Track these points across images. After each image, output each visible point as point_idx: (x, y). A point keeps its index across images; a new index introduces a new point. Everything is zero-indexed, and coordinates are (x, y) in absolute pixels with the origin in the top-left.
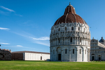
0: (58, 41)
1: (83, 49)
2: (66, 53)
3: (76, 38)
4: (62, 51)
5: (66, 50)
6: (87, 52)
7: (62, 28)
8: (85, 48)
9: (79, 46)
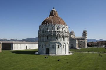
0: (46, 38)
1: (65, 45)
2: (53, 48)
3: (61, 36)
4: (50, 46)
5: (53, 45)
6: (68, 47)
7: (50, 28)
8: (66, 44)
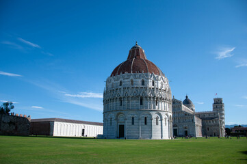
0: (118, 102)
1: (161, 117)
2: (133, 124)
3: (150, 98)
4: (126, 119)
5: (133, 118)
6: (167, 122)
7: (126, 80)
8: (164, 116)
9: (155, 112)
